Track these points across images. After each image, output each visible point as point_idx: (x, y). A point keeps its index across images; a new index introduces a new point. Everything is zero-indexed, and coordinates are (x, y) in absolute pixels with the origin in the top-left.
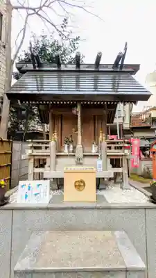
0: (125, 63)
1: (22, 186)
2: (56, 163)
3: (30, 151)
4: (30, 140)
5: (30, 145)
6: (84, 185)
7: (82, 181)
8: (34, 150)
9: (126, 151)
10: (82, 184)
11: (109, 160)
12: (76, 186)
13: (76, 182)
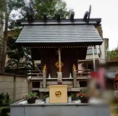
2: (46, 83)
3: (30, 77)
4: (30, 71)
5: (30, 74)
6: (61, 94)
7: (59, 92)
8: (32, 77)
9: (89, 76)
10: (60, 93)
11: (78, 82)
13: (56, 92)
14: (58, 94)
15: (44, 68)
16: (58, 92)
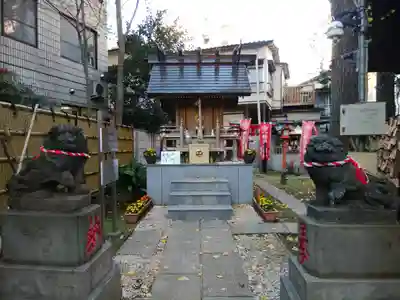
0: (241, 54)
2: (184, 142)
3: (164, 134)
6: (202, 154)
8: (167, 134)
13: (196, 152)
14: (199, 154)
15: (181, 124)
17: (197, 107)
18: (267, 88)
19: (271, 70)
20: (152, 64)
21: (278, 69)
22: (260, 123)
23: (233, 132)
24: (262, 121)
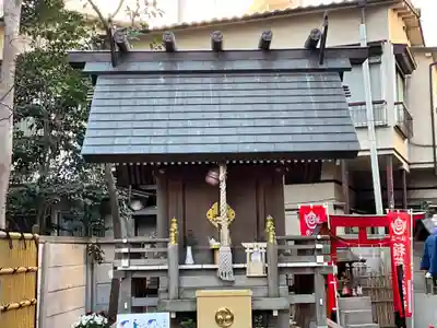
0: (327, 46)
1: (123, 323)
2: (179, 282)
3: (125, 262)
4: (125, 241)
5: (125, 250)
6: (232, 319)
7: (228, 312)
8: (132, 261)
9: (320, 259)
10: (228, 317)
12: (218, 321)
13: (217, 313)
15: (173, 234)
16: (222, 312)
17: (217, 188)
18: (393, 116)
19: (404, 68)
20: (94, 76)
21: (422, 64)
22: (380, 211)
23: (314, 252)
24: (385, 206)
